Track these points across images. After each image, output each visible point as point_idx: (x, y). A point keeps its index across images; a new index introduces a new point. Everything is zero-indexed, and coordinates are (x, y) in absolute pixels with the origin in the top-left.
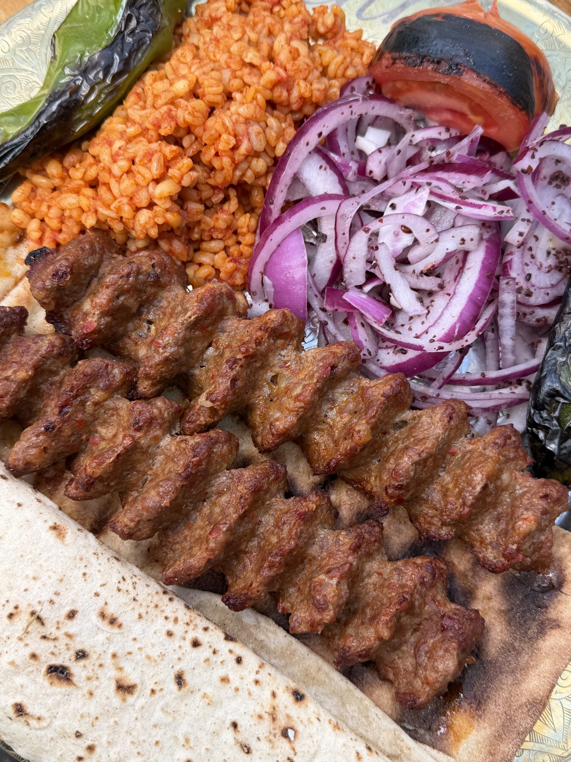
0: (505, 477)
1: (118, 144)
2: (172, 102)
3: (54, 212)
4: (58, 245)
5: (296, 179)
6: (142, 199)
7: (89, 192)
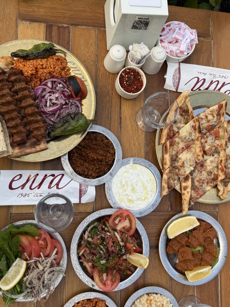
0: (42, 129)
1: (30, 64)
2: (39, 64)
3: (18, 65)
4: (16, 68)
5: (47, 82)
6: (27, 71)
7: (23, 66)
